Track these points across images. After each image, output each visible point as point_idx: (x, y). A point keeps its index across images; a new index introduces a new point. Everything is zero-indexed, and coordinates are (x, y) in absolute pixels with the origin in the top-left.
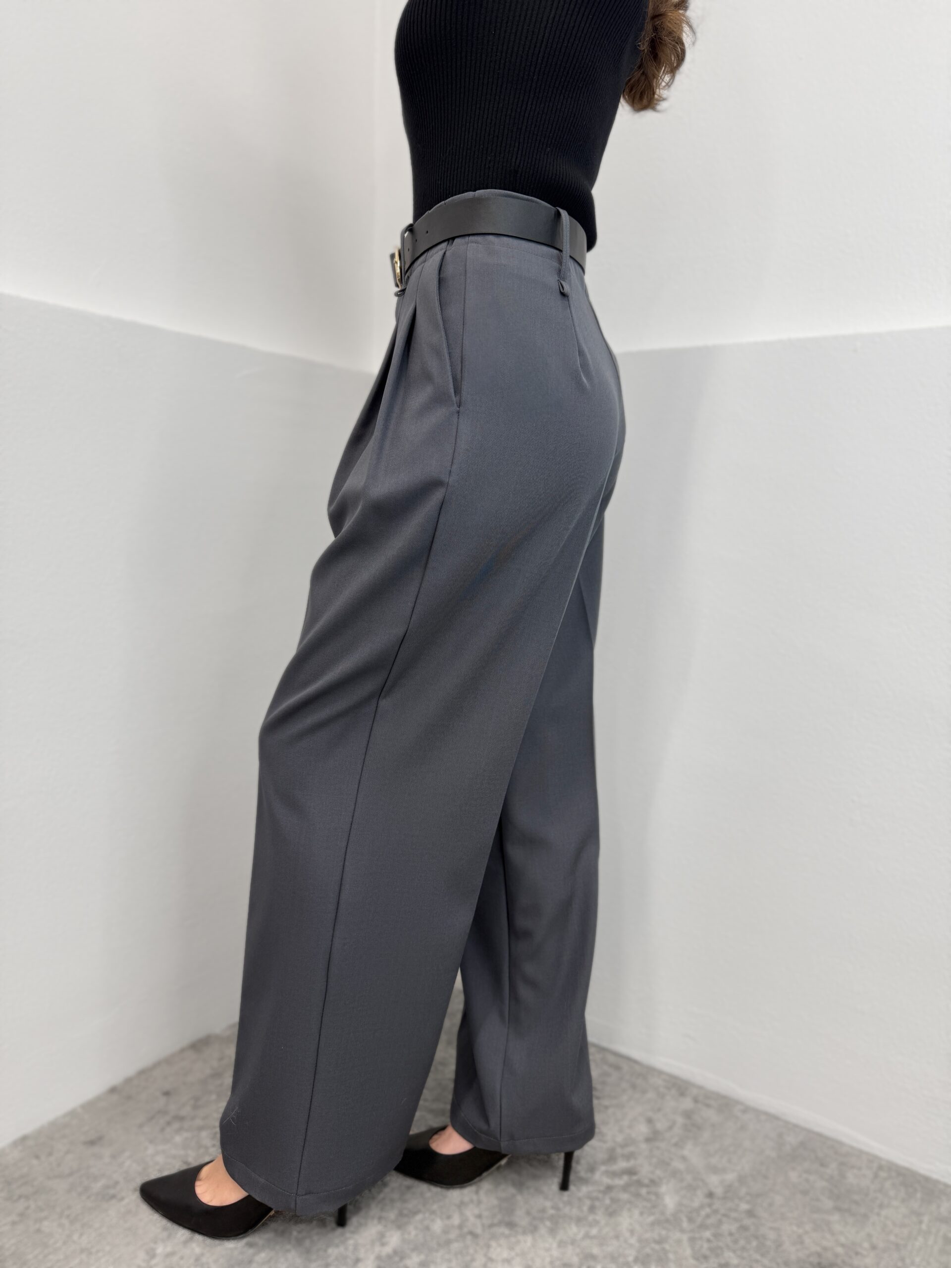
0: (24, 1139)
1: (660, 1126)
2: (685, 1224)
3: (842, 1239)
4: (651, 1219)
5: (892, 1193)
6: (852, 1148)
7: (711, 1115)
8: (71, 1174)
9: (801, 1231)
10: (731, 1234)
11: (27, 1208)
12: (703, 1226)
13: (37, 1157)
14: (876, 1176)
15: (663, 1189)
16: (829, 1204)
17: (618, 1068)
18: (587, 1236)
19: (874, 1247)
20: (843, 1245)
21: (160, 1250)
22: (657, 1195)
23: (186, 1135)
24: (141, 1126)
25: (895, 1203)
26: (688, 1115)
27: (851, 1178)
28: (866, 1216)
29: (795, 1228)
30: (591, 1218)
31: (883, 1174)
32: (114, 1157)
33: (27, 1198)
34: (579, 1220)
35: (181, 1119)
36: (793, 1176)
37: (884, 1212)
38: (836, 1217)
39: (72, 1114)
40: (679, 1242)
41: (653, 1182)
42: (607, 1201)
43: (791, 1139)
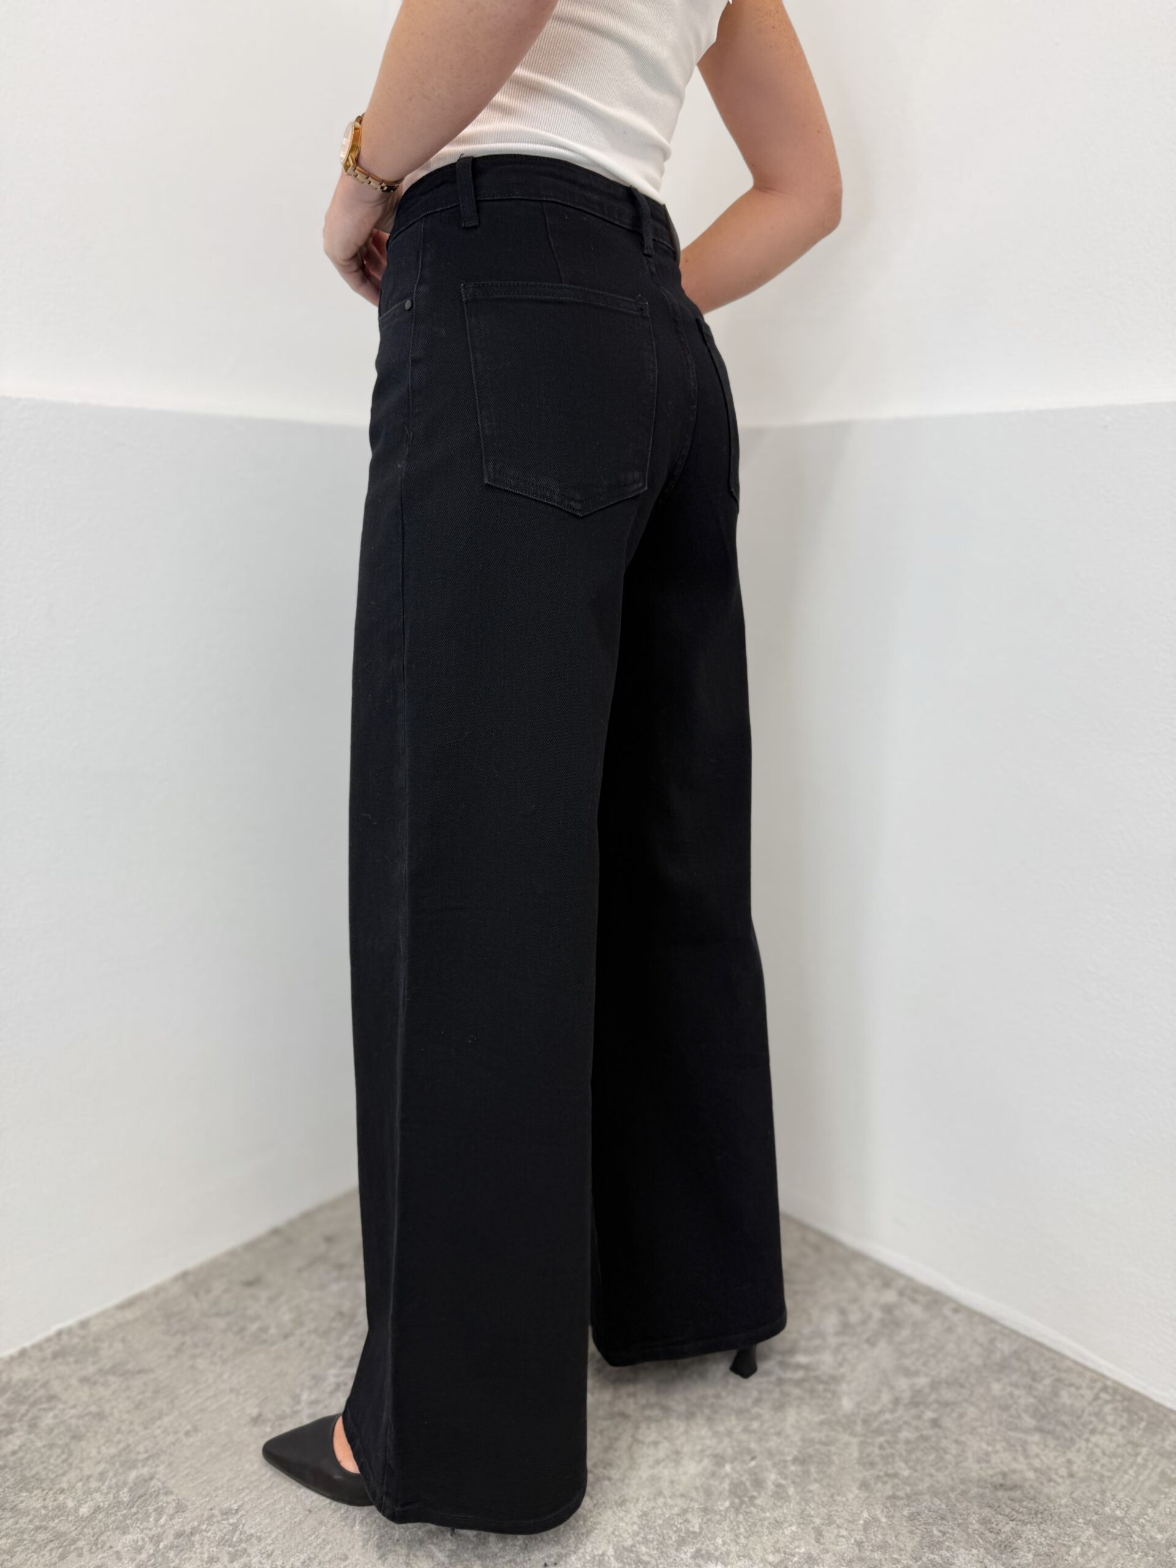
1: (854, 1317)
2: (859, 1428)
3: (1037, 1463)
4: (822, 1417)
5: (1110, 1419)
6: (1076, 1363)
7: (916, 1311)
8: (227, 1314)
9: (990, 1449)
10: (908, 1442)
11: (183, 1344)
12: (879, 1432)
13: (196, 1295)
14: (1096, 1398)
15: (844, 1387)
16: (1029, 1422)
17: (817, 1249)
18: (746, 1430)
19: (1071, 1475)
20: (1036, 1470)
21: (305, 1396)
22: (834, 1393)
24: (300, 1270)
25: (1111, 1430)
26: (888, 1309)
27: (1065, 1398)
28: (1072, 1441)
29: (984, 1446)
30: (755, 1410)
31: (1104, 1396)
32: (271, 1300)
33: (184, 1333)
34: (740, 1413)
35: (340, 1267)
36: (996, 1387)
38: (1036, 1437)
39: (233, 1253)
40: (847, 1445)
41: (835, 1379)
42: (776, 1395)
43: (1005, 1347)
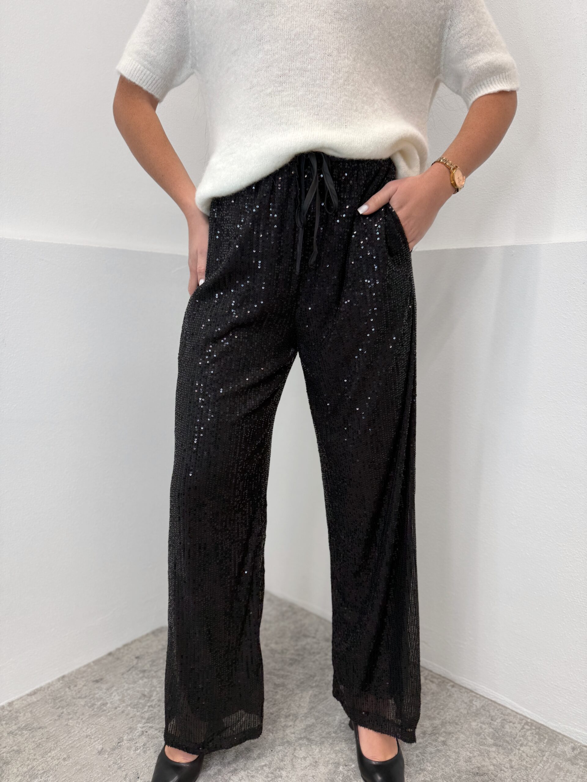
0: (63, 677)
3: (494, 762)
11: (63, 713)
23: (145, 680)
28: (511, 750)
31: (526, 727)
32: (108, 689)
37: (522, 749)
